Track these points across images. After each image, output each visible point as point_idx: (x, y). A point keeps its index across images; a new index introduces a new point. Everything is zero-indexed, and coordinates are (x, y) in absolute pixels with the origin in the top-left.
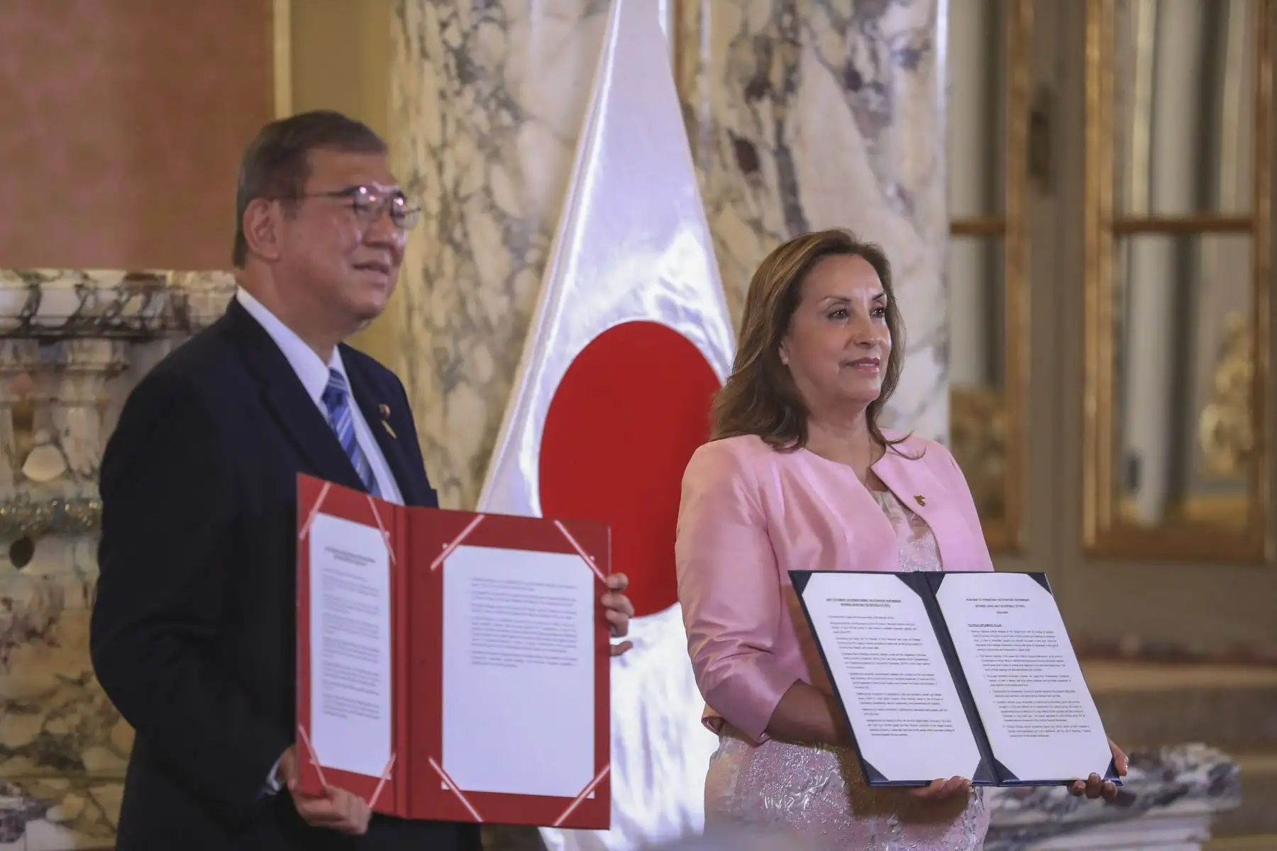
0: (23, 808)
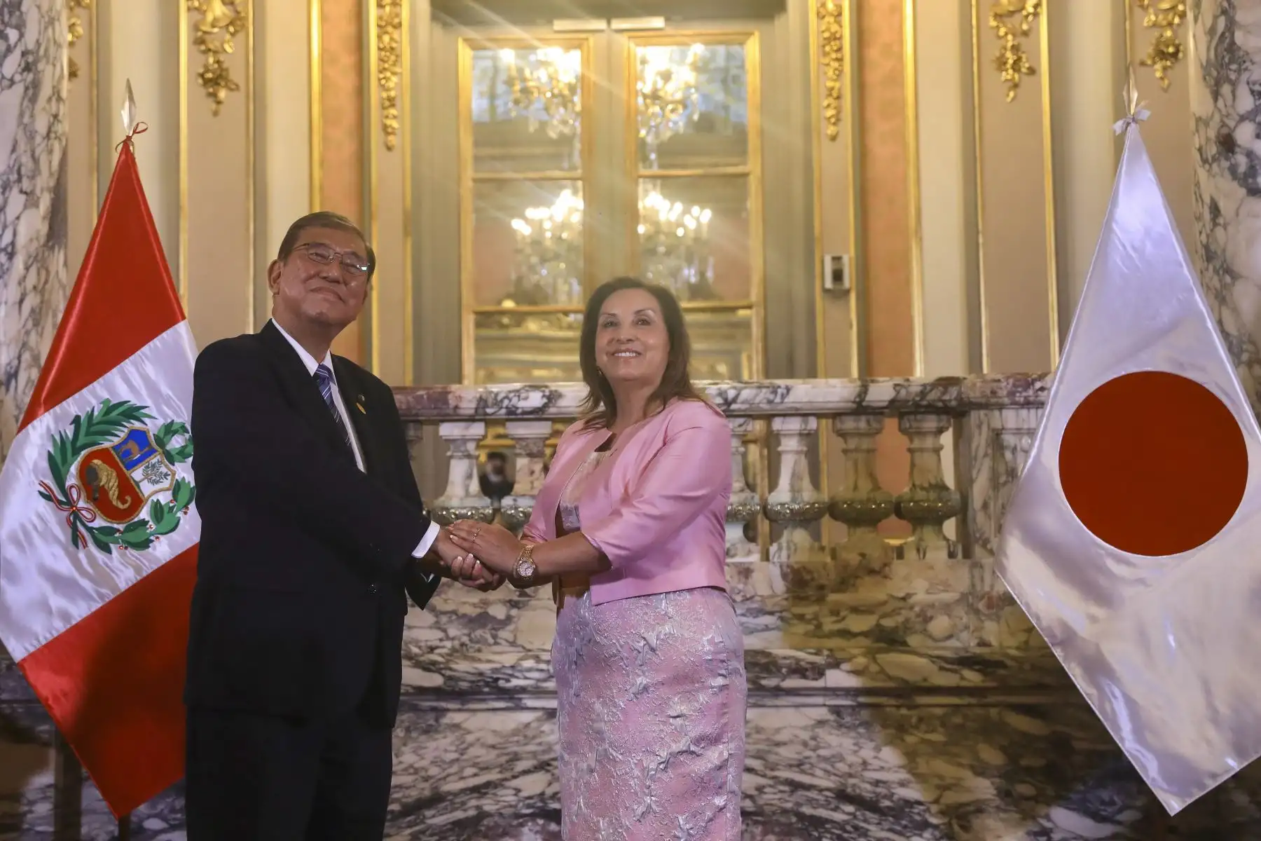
0: (824, 662)
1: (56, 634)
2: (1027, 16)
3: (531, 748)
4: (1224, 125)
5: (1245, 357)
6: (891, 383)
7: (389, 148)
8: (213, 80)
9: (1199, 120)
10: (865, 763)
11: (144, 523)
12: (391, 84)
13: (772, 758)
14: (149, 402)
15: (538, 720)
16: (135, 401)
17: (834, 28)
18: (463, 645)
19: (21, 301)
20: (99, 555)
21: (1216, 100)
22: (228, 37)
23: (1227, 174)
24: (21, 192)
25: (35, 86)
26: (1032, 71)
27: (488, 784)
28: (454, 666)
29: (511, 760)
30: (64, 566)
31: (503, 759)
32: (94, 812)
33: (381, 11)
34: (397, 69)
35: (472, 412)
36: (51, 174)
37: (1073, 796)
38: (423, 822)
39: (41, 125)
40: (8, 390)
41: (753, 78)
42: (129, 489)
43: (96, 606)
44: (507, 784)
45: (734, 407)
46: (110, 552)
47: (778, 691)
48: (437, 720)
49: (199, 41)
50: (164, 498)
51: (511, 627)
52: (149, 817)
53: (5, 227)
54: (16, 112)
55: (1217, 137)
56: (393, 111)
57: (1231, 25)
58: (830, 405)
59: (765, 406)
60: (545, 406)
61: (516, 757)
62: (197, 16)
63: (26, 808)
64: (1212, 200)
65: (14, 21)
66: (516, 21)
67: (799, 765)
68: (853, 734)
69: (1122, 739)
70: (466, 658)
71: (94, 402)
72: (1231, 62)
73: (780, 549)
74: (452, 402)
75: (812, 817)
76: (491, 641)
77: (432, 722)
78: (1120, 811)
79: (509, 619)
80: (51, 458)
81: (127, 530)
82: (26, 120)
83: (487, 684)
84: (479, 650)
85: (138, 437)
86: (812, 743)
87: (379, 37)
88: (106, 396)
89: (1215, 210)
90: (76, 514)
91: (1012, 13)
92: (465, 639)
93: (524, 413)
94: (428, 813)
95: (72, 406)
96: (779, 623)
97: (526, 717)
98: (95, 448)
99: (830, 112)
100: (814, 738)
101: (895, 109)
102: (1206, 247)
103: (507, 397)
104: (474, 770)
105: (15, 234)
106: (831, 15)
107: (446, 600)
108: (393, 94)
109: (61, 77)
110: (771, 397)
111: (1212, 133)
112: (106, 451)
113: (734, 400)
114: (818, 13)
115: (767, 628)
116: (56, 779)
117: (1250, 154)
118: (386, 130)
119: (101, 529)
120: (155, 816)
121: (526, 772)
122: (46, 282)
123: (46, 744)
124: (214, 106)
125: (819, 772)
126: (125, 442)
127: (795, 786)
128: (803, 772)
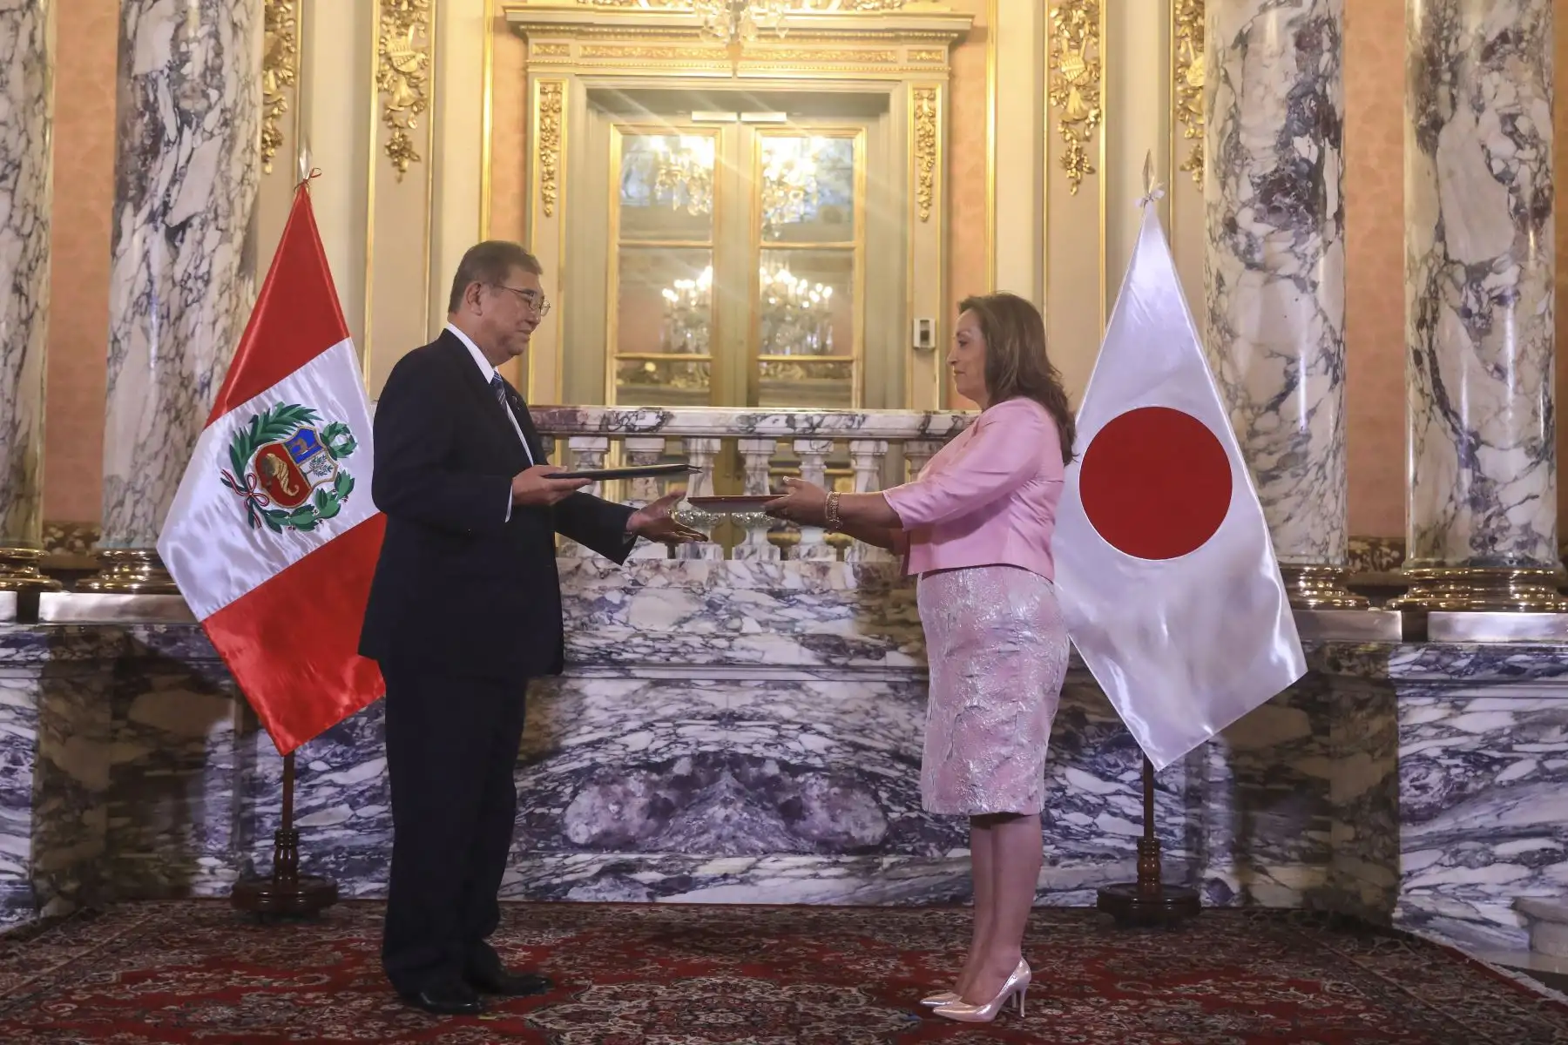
0: (885, 645)
1: (233, 599)
2: (1089, 125)
3: (638, 711)
4: (1229, 210)
5: (1239, 402)
6: (950, 415)
7: (548, 215)
8: (399, 152)
9: (1210, 205)
10: (916, 729)
11: (310, 508)
12: (551, 161)
13: (839, 724)
14: (316, 407)
15: (645, 687)
16: (304, 405)
17: (928, 127)
18: (583, 624)
19: (214, 323)
20: (271, 534)
21: (1223, 189)
22: (412, 115)
23: (1230, 250)
24: (217, 229)
25: (232, 138)
26: (1092, 171)
27: (600, 741)
28: (573, 641)
29: (621, 721)
30: (240, 542)
31: (614, 720)
32: (268, 754)
33: (544, 98)
34: (557, 148)
35: (597, 428)
36: (243, 215)
37: (1086, 760)
38: (545, 770)
39: (236, 172)
40: (201, 396)
41: (860, 168)
42: (297, 478)
43: (269, 576)
44: (617, 740)
45: (818, 430)
46: (279, 531)
47: (846, 668)
48: (559, 686)
49: (388, 118)
50: (328, 488)
51: (625, 610)
52: (315, 760)
53: (202, 258)
54: (214, 158)
55: (1224, 219)
56: (551, 183)
57: (1237, 128)
58: (899, 432)
59: (844, 431)
60: (659, 425)
61: (625, 719)
62: (386, 96)
63: (209, 749)
64: (1218, 271)
65: (215, 82)
66: (659, 112)
67: (861, 730)
68: (906, 705)
69: (1121, 710)
70: (585, 634)
71: (270, 405)
72: (1236, 158)
73: (853, 551)
74: (580, 419)
75: (871, 772)
76: (608, 622)
77: (555, 687)
78: (1123, 772)
79: (623, 603)
80: (232, 450)
81: (295, 513)
82: (223, 167)
83: (602, 657)
84: (597, 629)
85: (307, 435)
86: (873, 713)
87: (542, 120)
88: (279, 399)
89: (1220, 280)
90: (252, 499)
91: (1076, 121)
92: (586, 619)
93: (640, 430)
94: (550, 763)
95: (250, 407)
96: (850, 613)
97: (634, 685)
98: (271, 443)
99: (923, 198)
100: (874, 708)
101: (978, 197)
102: (1212, 311)
103: (626, 417)
104: (590, 728)
105: (210, 265)
106: (927, 116)
107: (570, 586)
108: (551, 168)
109: (255, 133)
110: (850, 423)
111: (1220, 217)
112: (279, 445)
113: (818, 425)
114: (915, 114)
115: (839, 617)
116: (236, 725)
117: (1249, 235)
118: (546, 199)
119: (272, 512)
120: (320, 759)
121: (632, 731)
122: (237, 306)
123: (229, 696)
124: (398, 173)
125: (877, 736)
126: (295, 439)
127: (858, 747)
128: (865, 736)
